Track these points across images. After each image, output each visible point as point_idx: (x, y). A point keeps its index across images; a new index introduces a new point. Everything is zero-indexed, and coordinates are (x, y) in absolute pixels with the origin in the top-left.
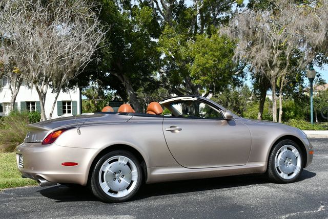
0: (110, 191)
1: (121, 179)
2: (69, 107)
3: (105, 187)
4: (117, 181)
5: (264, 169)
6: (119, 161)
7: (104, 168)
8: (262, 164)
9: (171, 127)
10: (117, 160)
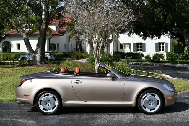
0: (44, 109)
1: (49, 104)
2: (163, 47)
3: (41, 107)
4: (48, 105)
5: (134, 105)
6: (49, 96)
7: (41, 98)
8: (132, 102)
9: (77, 81)
10: (48, 95)
